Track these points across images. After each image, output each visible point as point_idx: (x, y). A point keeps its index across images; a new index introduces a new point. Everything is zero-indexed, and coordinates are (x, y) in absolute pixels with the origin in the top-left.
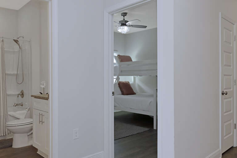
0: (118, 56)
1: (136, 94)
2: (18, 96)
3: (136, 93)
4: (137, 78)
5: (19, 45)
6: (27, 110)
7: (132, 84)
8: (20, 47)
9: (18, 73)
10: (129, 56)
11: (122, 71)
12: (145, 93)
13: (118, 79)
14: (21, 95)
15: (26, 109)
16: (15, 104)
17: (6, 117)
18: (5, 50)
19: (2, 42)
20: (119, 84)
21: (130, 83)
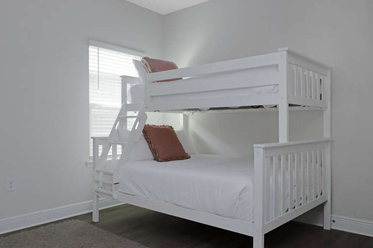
0: (145, 61)
1: (190, 158)
3: (191, 156)
4: (193, 117)
7: (179, 132)
10: (172, 63)
11: (152, 97)
12: (213, 154)
13: (141, 118)
20: (144, 132)
21: (176, 129)
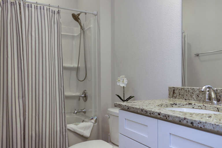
2: (79, 99)
5: (80, 24)
6: (93, 121)
8: (81, 27)
9: (79, 65)
14: (83, 97)
15: (92, 119)
16: (75, 110)
17: (64, 133)
18: (62, 33)
19: (58, 14)
